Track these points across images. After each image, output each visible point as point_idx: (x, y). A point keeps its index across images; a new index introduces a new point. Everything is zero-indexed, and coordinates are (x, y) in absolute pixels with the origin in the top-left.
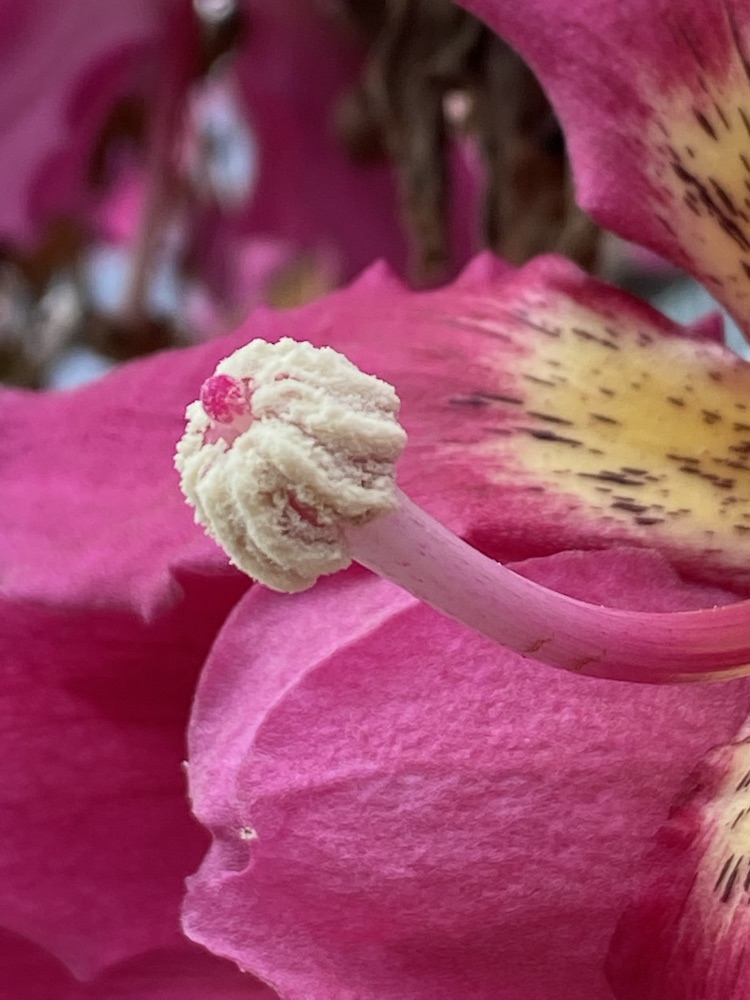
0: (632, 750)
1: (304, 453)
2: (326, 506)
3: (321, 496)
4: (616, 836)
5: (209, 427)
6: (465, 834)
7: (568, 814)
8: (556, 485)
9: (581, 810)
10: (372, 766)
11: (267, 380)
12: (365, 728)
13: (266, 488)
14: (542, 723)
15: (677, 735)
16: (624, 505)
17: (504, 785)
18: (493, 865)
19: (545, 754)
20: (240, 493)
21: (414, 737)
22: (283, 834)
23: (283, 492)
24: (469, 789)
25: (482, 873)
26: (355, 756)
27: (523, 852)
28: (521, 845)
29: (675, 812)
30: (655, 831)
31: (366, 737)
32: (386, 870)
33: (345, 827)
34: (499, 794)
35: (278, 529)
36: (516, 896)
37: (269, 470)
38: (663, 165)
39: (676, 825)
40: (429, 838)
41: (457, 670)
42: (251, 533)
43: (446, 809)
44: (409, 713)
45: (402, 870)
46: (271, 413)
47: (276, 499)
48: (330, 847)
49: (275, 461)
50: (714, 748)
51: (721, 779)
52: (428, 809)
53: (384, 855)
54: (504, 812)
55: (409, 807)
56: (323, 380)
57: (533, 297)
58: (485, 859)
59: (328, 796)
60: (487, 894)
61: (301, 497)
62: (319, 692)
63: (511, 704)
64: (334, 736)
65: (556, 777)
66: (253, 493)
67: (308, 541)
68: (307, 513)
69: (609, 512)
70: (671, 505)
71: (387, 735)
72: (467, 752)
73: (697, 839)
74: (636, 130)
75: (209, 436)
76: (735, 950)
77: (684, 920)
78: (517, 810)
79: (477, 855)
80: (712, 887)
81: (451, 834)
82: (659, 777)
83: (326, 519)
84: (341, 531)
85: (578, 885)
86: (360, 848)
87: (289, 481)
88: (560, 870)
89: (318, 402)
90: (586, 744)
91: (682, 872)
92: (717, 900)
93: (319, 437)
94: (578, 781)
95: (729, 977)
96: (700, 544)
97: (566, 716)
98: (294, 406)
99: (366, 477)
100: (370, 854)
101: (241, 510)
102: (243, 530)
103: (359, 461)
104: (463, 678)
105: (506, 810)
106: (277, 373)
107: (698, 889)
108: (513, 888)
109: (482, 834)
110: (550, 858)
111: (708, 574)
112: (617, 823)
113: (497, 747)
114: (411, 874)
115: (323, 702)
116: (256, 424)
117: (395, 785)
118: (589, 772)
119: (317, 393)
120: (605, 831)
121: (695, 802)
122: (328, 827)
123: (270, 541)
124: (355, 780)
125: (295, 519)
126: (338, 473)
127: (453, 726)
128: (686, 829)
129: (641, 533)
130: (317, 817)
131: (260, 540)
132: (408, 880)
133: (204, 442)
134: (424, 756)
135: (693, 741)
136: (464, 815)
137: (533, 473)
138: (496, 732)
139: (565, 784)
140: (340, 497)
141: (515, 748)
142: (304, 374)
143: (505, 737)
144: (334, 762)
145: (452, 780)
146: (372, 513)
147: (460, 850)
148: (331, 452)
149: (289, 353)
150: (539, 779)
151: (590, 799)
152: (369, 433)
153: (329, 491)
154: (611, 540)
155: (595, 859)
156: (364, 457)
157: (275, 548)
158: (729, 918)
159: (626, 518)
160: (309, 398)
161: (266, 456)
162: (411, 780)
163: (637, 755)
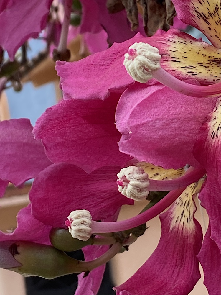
0: (195, 114)
1: (146, 60)
2: (150, 68)
3: (149, 67)
4: (193, 129)
5: (129, 58)
6: (167, 130)
7: (185, 125)
8: (177, 69)
9: (187, 125)
10: (151, 119)
11: (139, 49)
12: (149, 113)
13: (140, 66)
14: (179, 110)
15: (202, 111)
16: (189, 72)
17: (173, 121)
18: (173, 135)
19: (180, 115)
20: (136, 67)
21: (157, 114)
22: (136, 132)
23: (143, 66)
24: (167, 122)
25: (171, 136)
26: (147, 118)
27: (178, 132)
28: (177, 131)
29: (203, 124)
30: (200, 128)
31: (149, 115)
32: (154, 137)
33: (147, 130)
34: (173, 123)
35: (142, 72)
36: (177, 140)
37: (140, 63)
38: (193, 10)
39: (203, 126)
40: (161, 131)
41: (164, 102)
42: (138, 73)
43: (164, 126)
44: (156, 110)
45: (157, 137)
46: (140, 54)
47: (142, 67)
48: (144, 134)
49: (142, 62)
50: (209, 113)
51: (211, 118)
52: (161, 126)
53: (154, 134)
54: (173, 126)
55: (157, 126)
56: (147, 48)
57: (170, 36)
58: (171, 134)
59: (143, 125)
60: (172, 140)
61: (146, 67)
62: (140, 107)
63: (173, 107)
64: (143, 115)
65: (182, 119)
66: (138, 67)
67: (147, 74)
68: (147, 70)
69: (187, 74)
70: (198, 71)
71: (152, 114)
72: (167, 116)
73: (207, 129)
74: (188, 4)
75: (129, 59)
76: (215, 146)
77: (206, 142)
78: (176, 125)
79: (170, 133)
80: (210, 137)
81: (165, 130)
82: (200, 118)
83: (150, 70)
84: (152, 72)
85: (187, 138)
86: (149, 133)
87: (143, 65)
88: (184, 135)
89: (147, 52)
90: (187, 113)
91: (205, 134)
92: (212, 138)
93: (148, 57)
94: (186, 120)
95: (214, 151)
96: (204, 78)
97: (183, 109)
98: (144, 53)
99: (156, 63)
100: (151, 134)
101: (136, 70)
102: (136, 73)
103: (154, 61)
104: (165, 103)
105: (174, 125)
106: (140, 48)
107: (208, 137)
108: (176, 139)
109: (170, 130)
110: (182, 133)
111: (205, 83)
112: (193, 126)
113: (172, 115)
114: (159, 137)
115: (141, 109)
116: (137, 56)
117: (155, 122)
118: (188, 118)
119: (147, 50)
120: (191, 128)
121: (207, 122)
122: (144, 131)
123: (141, 75)
124: (148, 122)
125: (145, 70)
126: (151, 63)
127: (164, 112)
128: (205, 127)
129: (193, 77)
130: (142, 129)
131: (140, 75)
132: (158, 138)
133: (128, 60)
134: (159, 117)
135: (205, 112)
136: (167, 127)
137: (173, 68)
138: (171, 112)
139: (184, 120)
140: (152, 67)
141: (175, 114)
142: (145, 48)
143: (173, 113)
144: (144, 119)
145: (164, 121)
146: (157, 69)
147: (167, 132)
148: (150, 60)
149: (141, 44)
150: (179, 120)
151: (188, 123)
152: (156, 56)
153: (150, 66)
154: (188, 78)
155: (190, 133)
156: (155, 60)
157: (142, 76)
158: (214, 141)
159: (190, 74)
160: (146, 51)
161: (140, 61)
162: (157, 121)
163: (196, 115)
